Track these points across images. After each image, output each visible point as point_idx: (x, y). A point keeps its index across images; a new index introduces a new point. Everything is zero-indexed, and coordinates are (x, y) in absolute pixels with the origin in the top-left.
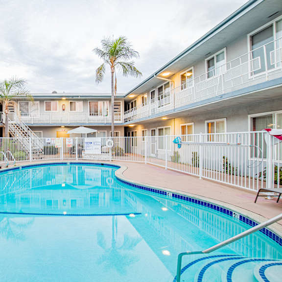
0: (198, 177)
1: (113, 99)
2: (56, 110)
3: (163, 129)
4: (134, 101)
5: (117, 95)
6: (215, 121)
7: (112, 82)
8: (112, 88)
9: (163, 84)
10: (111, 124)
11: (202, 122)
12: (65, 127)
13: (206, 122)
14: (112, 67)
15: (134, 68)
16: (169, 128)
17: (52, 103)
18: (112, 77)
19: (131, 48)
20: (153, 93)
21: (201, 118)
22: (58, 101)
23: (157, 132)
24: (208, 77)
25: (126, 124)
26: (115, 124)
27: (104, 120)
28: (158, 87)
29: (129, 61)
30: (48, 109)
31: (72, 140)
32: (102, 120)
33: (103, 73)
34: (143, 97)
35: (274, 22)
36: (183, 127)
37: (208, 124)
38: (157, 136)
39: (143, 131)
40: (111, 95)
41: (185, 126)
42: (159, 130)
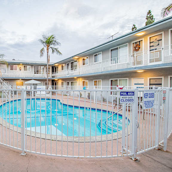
0: (94, 103)
1: (48, 65)
2: (16, 70)
3: (73, 82)
4: (56, 67)
5: (50, 64)
6: (97, 80)
7: (48, 57)
8: (47, 60)
9: (74, 61)
10: (46, 78)
11: (92, 80)
12: (22, 79)
13: (94, 80)
14: (48, 49)
15: (59, 51)
16: (77, 82)
17: (14, 66)
18: (48, 54)
19: (57, 41)
20: (68, 65)
21: (92, 78)
22: (17, 65)
23: (70, 83)
24: (95, 62)
25: (53, 79)
26: (49, 78)
27: (42, 76)
28: (71, 62)
29: (56, 47)
30: (12, 69)
31: (30, 87)
32: (41, 76)
33: (43, 52)
34: (62, 66)
35: (118, 47)
36: (84, 82)
37: (94, 81)
38: (70, 86)
39: (62, 83)
40: (47, 63)
41: (84, 81)
42: (71, 82)
